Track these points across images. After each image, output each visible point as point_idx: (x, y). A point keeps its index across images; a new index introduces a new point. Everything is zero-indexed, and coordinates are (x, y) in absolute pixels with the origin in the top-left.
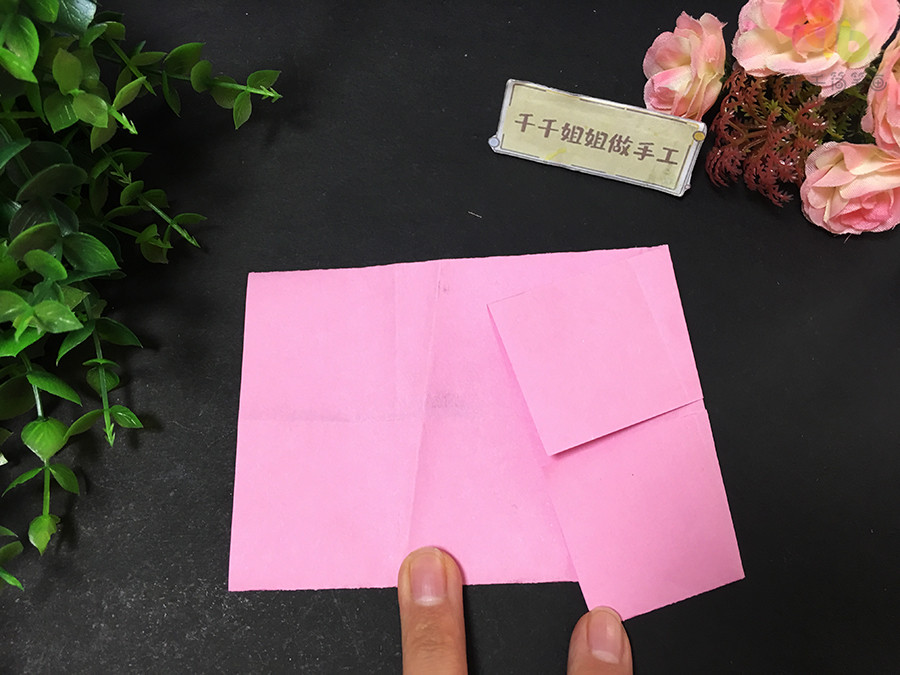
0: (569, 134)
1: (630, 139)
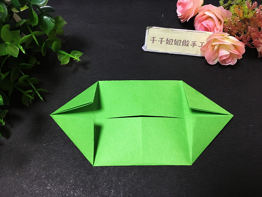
0: (168, 42)
1: (189, 41)
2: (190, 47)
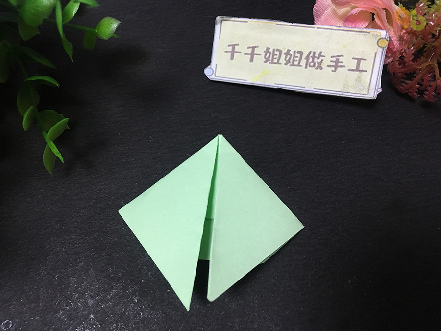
0: (271, 56)
1: (322, 55)
2: (327, 71)
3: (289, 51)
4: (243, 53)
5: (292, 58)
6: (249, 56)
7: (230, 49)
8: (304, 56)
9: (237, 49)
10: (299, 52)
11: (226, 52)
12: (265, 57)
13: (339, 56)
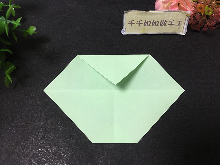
0: (147, 23)
1: (166, 21)
2: (168, 26)
3: (154, 21)
4: (136, 24)
5: (155, 23)
6: (138, 24)
7: (130, 22)
8: (160, 22)
9: (133, 22)
10: (157, 21)
11: (129, 24)
12: (144, 24)
13: (173, 21)
